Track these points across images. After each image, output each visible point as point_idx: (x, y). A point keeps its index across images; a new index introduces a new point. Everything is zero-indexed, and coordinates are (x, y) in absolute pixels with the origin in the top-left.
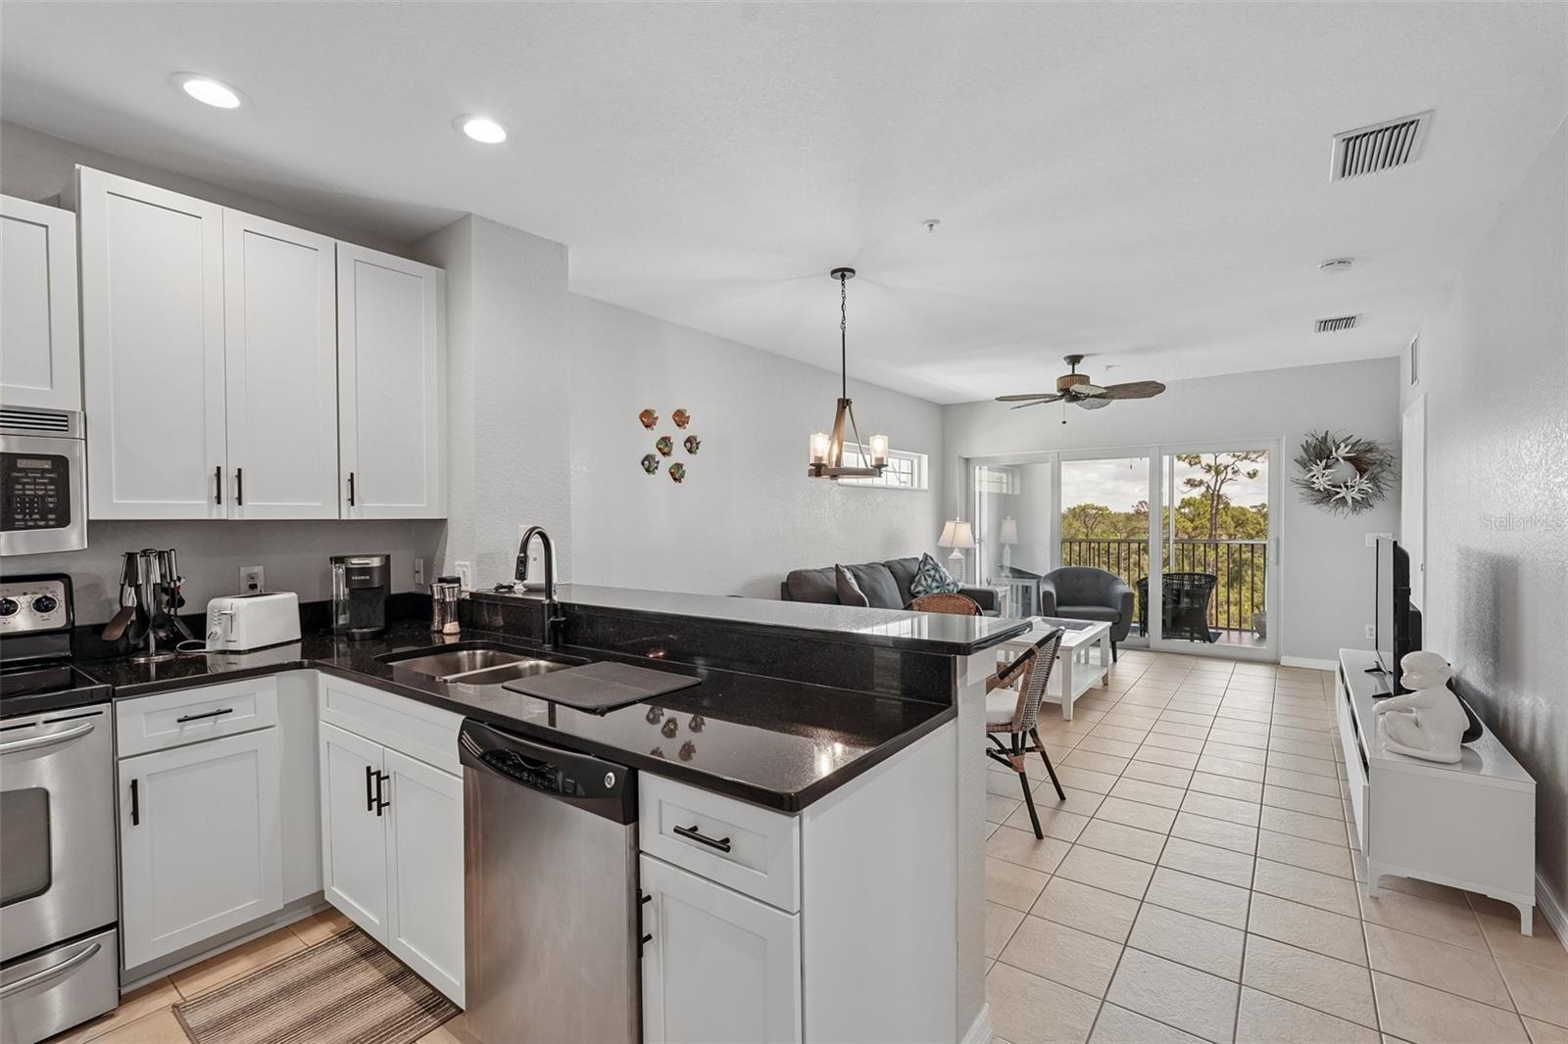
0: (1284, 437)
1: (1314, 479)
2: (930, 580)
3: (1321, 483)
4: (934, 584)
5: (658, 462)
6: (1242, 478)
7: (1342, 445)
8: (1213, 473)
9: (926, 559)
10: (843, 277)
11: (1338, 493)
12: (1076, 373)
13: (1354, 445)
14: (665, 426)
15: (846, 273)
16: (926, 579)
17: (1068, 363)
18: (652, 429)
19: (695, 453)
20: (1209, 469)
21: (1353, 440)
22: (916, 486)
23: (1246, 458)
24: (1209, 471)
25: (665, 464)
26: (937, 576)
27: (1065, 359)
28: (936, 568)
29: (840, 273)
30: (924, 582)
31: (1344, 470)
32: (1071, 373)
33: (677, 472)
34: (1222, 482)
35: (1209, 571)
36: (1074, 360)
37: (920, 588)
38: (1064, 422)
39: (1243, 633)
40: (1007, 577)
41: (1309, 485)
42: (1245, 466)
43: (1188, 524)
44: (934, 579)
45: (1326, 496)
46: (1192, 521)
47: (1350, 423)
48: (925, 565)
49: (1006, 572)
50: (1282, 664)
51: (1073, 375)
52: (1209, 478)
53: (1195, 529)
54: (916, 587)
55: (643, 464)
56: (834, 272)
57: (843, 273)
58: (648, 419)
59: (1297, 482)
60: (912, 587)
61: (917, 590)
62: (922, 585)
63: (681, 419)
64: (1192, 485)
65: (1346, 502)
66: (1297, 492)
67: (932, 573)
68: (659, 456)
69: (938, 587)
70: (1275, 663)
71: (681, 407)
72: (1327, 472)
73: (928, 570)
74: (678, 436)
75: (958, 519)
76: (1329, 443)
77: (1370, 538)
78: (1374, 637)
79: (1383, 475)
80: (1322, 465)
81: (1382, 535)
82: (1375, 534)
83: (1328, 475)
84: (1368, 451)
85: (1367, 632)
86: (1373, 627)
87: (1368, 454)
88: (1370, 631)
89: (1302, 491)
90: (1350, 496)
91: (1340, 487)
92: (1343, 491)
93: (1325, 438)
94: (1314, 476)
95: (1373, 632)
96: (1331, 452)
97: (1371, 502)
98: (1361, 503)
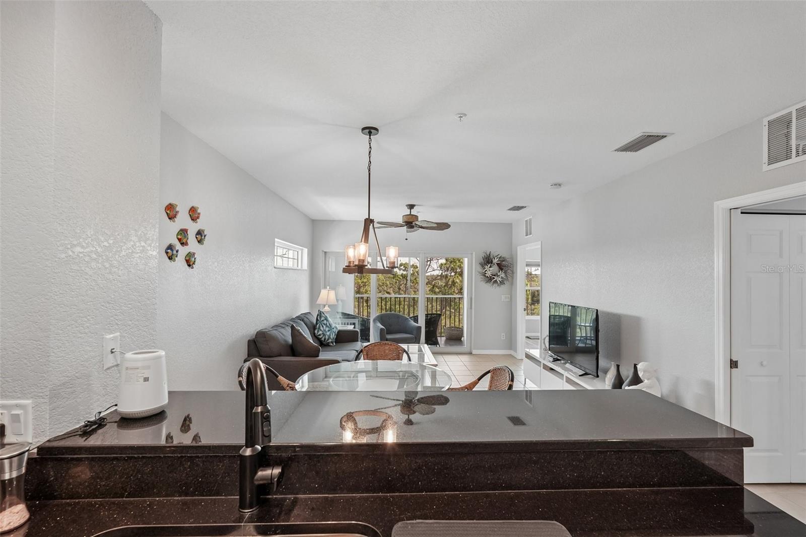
0: (474, 253)
1: (486, 272)
2: (325, 327)
3: (489, 274)
4: (327, 329)
5: (177, 251)
7: (496, 258)
9: (321, 314)
10: (370, 133)
11: (494, 278)
12: (412, 214)
13: (499, 258)
14: (183, 220)
15: (372, 131)
16: (323, 326)
17: (408, 208)
18: (174, 221)
19: (203, 244)
21: (499, 256)
22: (300, 267)
25: (183, 251)
26: (328, 324)
27: (407, 206)
28: (326, 319)
29: (368, 130)
30: (322, 328)
31: (495, 269)
32: (409, 213)
33: (190, 262)
35: (439, 312)
36: (411, 207)
37: (321, 332)
38: (406, 239)
39: (442, 338)
40: (340, 318)
41: (484, 274)
44: (327, 326)
45: (490, 279)
47: (498, 250)
48: (320, 317)
49: (340, 315)
50: (473, 353)
51: (410, 215)
54: (318, 331)
55: (167, 253)
56: (364, 129)
57: (370, 131)
58: (171, 212)
59: (479, 272)
60: (316, 332)
61: (319, 334)
62: (321, 330)
63: (194, 214)
65: (497, 282)
66: (480, 277)
67: (325, 322)
68: (178, 246)
69: (329, 331)
70: (471, 353)
71: (195, 205)
72: (491, 269)
73: (323, 321)
74: (192, 228)
75: (328, 287)
76: (492, 257)
77: (503, 297)
78: (504, 339)
79: (508, 271)
80: (489, 266)
81: (507, 296)
82: (505, 296)
83: (491, 270)
84: (504, 261)
85: (502, 336)
86: (504, 334)
87: (503, 262)
88: (503, 336)
89: (482, 277)
90: (498, 279)
91: (495, 276)
92: (496, 277)
93: (490, 254)
94: (486, 271)
95: (504, 337)
96: (492, 261)
97: (505, 282)
98: (502, 283)
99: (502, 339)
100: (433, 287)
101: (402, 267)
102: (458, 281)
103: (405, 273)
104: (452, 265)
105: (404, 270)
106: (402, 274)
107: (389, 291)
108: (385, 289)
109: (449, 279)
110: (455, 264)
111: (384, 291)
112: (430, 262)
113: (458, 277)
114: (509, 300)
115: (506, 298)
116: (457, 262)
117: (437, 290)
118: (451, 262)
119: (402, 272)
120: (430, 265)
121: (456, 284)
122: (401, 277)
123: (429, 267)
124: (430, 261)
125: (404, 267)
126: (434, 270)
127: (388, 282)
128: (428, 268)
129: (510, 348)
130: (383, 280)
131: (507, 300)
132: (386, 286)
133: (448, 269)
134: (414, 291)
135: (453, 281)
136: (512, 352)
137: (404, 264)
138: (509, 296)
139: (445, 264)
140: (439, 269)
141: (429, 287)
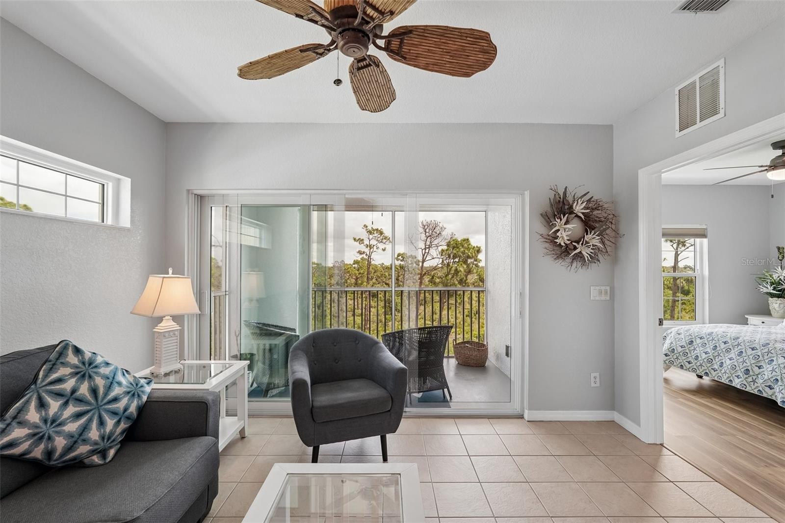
0: (527, 193)
1: (558, 234)
3: (564, 237)
6: (380, 251)
7: (579, 202)
8: (369, 248)
11: (575, 248)
13: (588, 202)
20: (367, 246)
21: (587, 197)
22: (109, 221)
23: (381, 242)
24: (367, 247)
34: (372, 253)
41: (552, 240)
42: (381, 246)
43: (357, 272)
45: (565, 252)
46: (358, 271)
50: (526, 416)
52: (367, 250)
53: (360, 274)
59: (542, 236)
64: (360, 254)
65: (583, 257)
70: (521, 418)
72: (568, 226)
75: (170, 271)
76: (570, 198)
77: (594, 291)
78: (598, 384)
79: (608, 232)
80: (564, 220)
81: (603, 288)
82: (598, 288)
83: (567, 231)
84: (596, 209)
85: (593, 380)
86: (597, 375)
87: (596, 212)
88: (595, 379)
89: (547, 245)
90: (586, 252)
91: (578, 242)
92: (579, 246)
93: (565, 193)
94: (558, 230)
95: (598, 380)
96: (571, 207)
97: (600, 257)
98: (594, 258)
99: (593, 385)
100: (433, 278)
101: (400, 257)
102: (462, 269)
103: (402, 263)
104: (455, 252)
105: (402, 261)
106: (400, 264)
107: (387, 282)
108: (384, 280)
109: (452, 267)
110: (458, 250)
111: (384, 282)
112: (429, 250)
113: (461, 265)
114: (608, 298)
115: (600, 292)
116: (461, 247)
117: (438, 280)
118: (454, 248)
119: (399, 262)
120: (428, 253)
121: (460, 273)
122: (399, 268)
123: (428, 254)
124: (429, 248)
125: (402, 257)
126: (433, 258)
127: (387, 274)
128: (426, 257)
129: (612, 407)
130: (382, 272)
131: (603, 298)
132: (385, 278)
133: (449, 257)
134: (413, 283)
135: (456, 270)
136: (616, 416)
137: (402, 254)
138: (608, 288)
139: (447, 250)
140: (439, 256)
141: (428, 278)
